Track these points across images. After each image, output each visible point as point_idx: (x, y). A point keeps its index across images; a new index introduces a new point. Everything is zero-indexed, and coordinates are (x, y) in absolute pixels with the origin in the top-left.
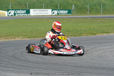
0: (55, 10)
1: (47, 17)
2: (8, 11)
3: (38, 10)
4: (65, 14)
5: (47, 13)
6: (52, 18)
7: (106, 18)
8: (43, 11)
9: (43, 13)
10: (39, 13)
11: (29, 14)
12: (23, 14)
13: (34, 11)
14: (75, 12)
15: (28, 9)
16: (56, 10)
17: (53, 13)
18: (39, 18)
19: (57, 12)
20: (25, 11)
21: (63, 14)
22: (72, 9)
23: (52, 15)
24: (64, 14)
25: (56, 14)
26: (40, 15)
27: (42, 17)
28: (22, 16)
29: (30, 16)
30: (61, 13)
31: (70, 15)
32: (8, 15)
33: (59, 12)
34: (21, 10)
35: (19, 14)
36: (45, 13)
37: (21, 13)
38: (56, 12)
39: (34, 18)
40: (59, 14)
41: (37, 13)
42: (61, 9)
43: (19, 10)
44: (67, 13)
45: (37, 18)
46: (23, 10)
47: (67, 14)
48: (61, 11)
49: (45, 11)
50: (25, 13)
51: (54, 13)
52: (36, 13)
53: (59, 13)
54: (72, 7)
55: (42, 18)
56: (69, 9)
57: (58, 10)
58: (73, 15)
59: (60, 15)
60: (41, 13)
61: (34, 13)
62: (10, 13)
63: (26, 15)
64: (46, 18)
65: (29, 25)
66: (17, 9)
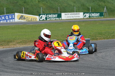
0: (86, 13)
1: (78, 20)
2: (39, 15)
3: (70, 13)
4: (97, 17)
5: (79, 17)
6: (84, 21)
8: (74, 14)
9: (75, 16)
10: (71, 17)
11: (60, 18)
12: (55, 18)
13: (65, 14)
14: (107, 14)
15: (59, 13)
16: (88, 13)
18: (71, 21)
19: (89, 15)
20: (57, 15)
21: (95, 17)
22: (104, 12)
23: (84, 19)
25: (88, 17)
26: (72, 18)
28: (53, 20)
29: (61, 20)
30: (93, 16)
31: (102, 18)
32: (40, 20)
33: (91, 15)
34: (53, 14)
35: (51, 18)
36: (77, 17)
37: (53, 17)
39: (66, 22)
40: (91, 17)
41: (69, 17)
42: (93, 12)
43: (51, 14)
44: (99, 15)
45: (69, 21)
46: (55, 14)
47: (99, 17)
48: (92, 14)
49: (76, 14)
50: (57, 17)
52: (67, 17)
54: (104, 10)
56: (101, 12)
57: (90, 13)
58: (105, 18)
59: (92, 18)
60: (72, 17)
61: (65, 17)
62: (41, 18)
63: (58, 19)
64: (78, 21)
66: (49, 13)
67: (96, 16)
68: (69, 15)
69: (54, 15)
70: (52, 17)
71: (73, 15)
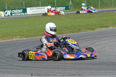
2: (4, 11)
3: (35, 8)
5: (44, 11)
7: (105, 12)
8: (39, 8)
9: (40, 11)
10: (36, 12)
11: (26, 13)
12: (20, 14)
13: (31, 9)
14: (72, 8)
15: (24, 8)
16: (53, 7)
18: (36, 16)
19: (54, 9)
20: (22, 10)
22: (70, 5)
24: (61, 10)
27: (39, 15)
28: (19, 15)
29: (27, 15)
31: (68, 11)
32: (5, 16)
34: (18, 9)
35: (16, 13)
36: (42, 11)
37: (18, 12)
39: (31, 17)
41: (34, 12)
42: (58, 6)
43: (16, 9)
44: (64, 9)
45: (34, 16)
46: (20, 9)
47: (65, 11)
49: (42, 8)
50: (22, 12)
52: (33, 12)
54: (69, 3)
57: (56, 7)
58: (71, 11)
60: (38, 11)
61: (31, 11)
63: (23, 14)
65: (26, 24)
66: (13, 9)
68: (35, 10)
71: (39, 10)
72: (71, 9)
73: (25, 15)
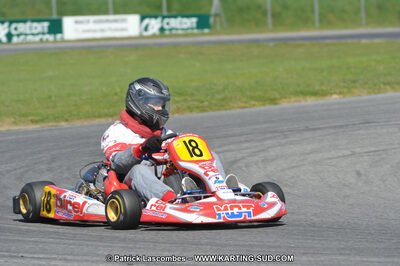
1: (119, 42)
3: (92, 18)
4: (189, 31)
5: (123, 30)
6: (136, 47)
9: (110, 29)
10: (95, 31)
11: (59, 36)
13: (77, 22)
14: (221, 23)
15: (55, 17)
17: (146, 29)
18: (90, 48)
19: (159, 25)
20: (46, 24)
22: (213, 12)
23: (141, 37)
24: (183, 29)
25: (157, 32)
26: (98, 35)
27: (102, 43)
28: (34, 43)
29: (63, 41)
35: (26, 35)
36: (117, 30)
38: (154, 25)
39: (72, 49)
40: (167, 32)
41: (88, 31)
42: (174, 13)
45: (84, 48)
47: (196, 31)
49: (116, 21)
51: (150, 27)
52: (84, 31)
53: (166, 27)
54: (211, 5)
55: (99, 47)
56: (202, 13)
58: (219, 33)
59: (170, 36)
60: (102, 30)
61: (76, 30)
64: (116, 47)
67: (185, 26)
69: (35, 24)
70: (28, 32)
71: (106, 26)
72: (218, 27)
73: (55, 41)
